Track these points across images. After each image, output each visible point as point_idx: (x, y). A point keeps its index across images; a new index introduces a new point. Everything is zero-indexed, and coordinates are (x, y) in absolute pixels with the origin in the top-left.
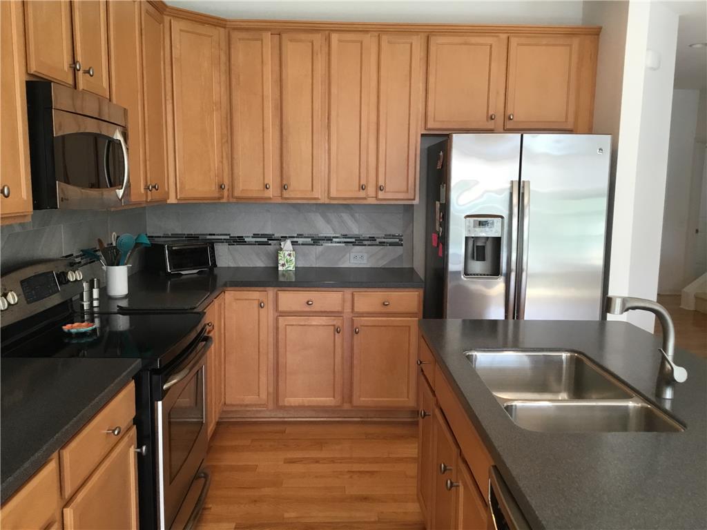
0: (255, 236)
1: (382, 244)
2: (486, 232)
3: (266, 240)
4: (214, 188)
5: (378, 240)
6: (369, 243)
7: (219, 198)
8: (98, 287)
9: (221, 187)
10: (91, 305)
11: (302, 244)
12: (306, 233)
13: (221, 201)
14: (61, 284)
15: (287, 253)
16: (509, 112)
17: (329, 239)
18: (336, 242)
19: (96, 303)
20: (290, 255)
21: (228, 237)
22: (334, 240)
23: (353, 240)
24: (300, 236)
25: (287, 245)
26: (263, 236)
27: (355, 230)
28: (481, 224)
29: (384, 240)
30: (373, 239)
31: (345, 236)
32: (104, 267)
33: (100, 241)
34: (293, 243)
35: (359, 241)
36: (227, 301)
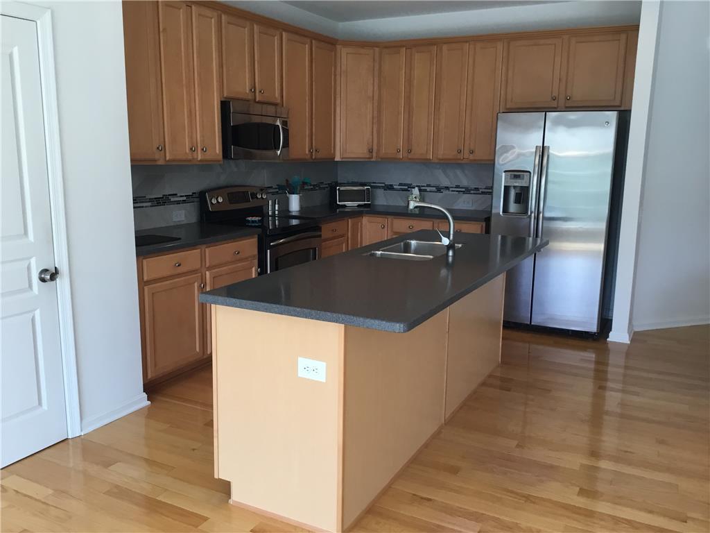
0: (401, 184)
1: (483, 193)
2: (519, 183)
3: (406, 187)
4: (366, 151)
5: (481, 190)
6: (475, 192)
7: (369, 158)
8: (278, 204)
9: (371, 151)
10: (274, 212)
11: (430, 192)
12: (432, 184)
13: (372, 160)
14: (252, 198)
15: (414, 196)
16: (569, 94)
17: (447, 188)
18: (452, 191)
19: (277, 212)
20: (416, 198)
21: (383, 185)
22: (451, 189)
23: (464, 190)
24: (428, 186)
25: (416, 191)
26: (405, 185)
27: (465, 182)
28: (516, 177)
29: (484, 190)
30: (477, 189)
31: (457, 187)
32: (288, 195)
33: (287, 181)
34: (420, 190)
35: (467, 191)
36: (364, 223)
